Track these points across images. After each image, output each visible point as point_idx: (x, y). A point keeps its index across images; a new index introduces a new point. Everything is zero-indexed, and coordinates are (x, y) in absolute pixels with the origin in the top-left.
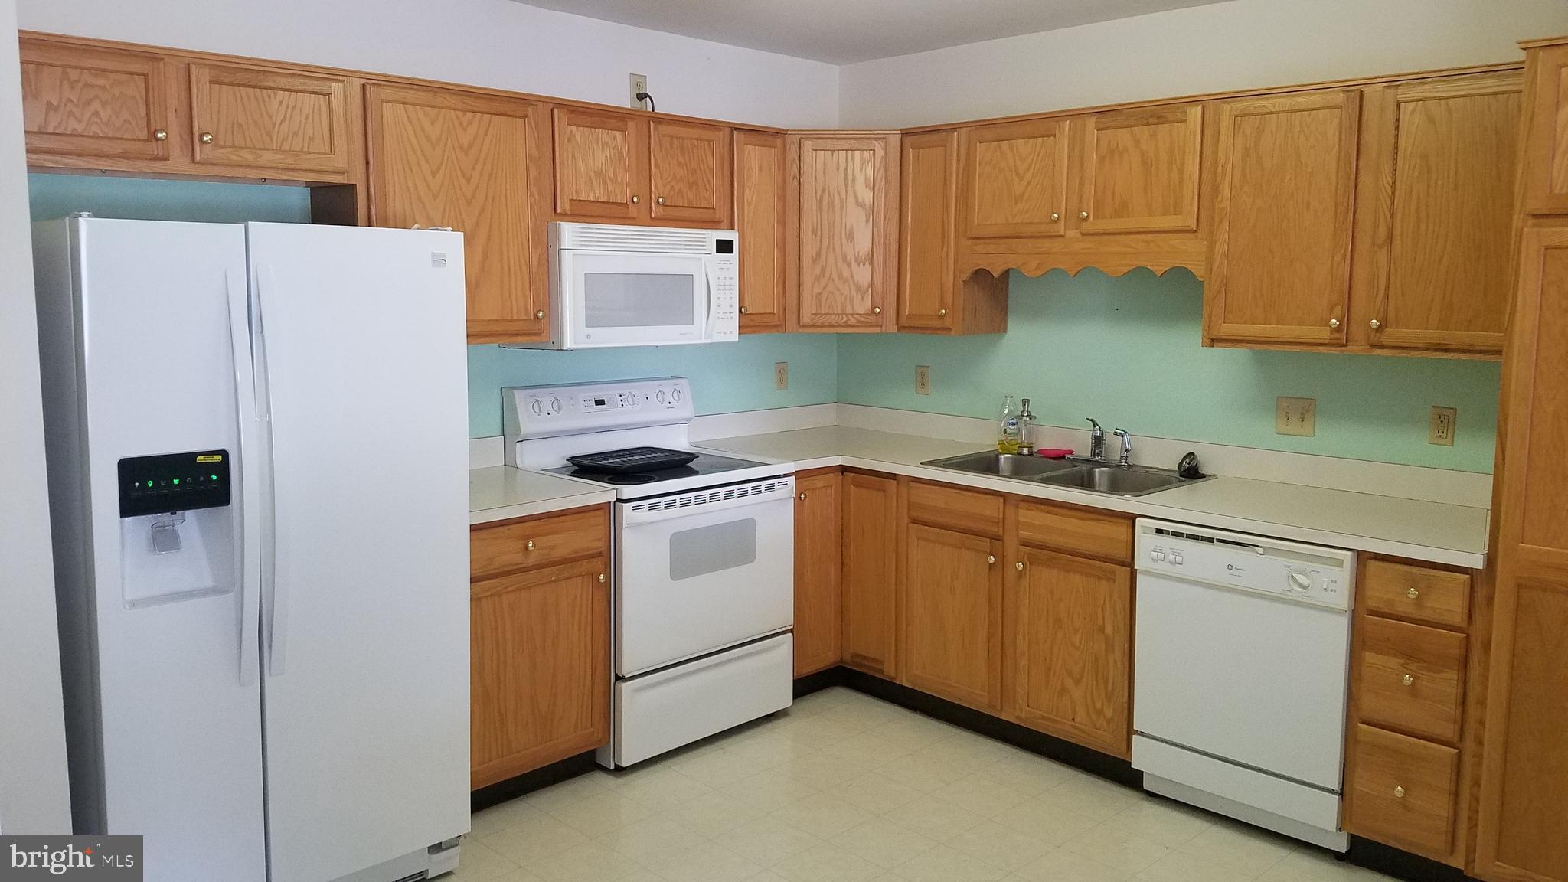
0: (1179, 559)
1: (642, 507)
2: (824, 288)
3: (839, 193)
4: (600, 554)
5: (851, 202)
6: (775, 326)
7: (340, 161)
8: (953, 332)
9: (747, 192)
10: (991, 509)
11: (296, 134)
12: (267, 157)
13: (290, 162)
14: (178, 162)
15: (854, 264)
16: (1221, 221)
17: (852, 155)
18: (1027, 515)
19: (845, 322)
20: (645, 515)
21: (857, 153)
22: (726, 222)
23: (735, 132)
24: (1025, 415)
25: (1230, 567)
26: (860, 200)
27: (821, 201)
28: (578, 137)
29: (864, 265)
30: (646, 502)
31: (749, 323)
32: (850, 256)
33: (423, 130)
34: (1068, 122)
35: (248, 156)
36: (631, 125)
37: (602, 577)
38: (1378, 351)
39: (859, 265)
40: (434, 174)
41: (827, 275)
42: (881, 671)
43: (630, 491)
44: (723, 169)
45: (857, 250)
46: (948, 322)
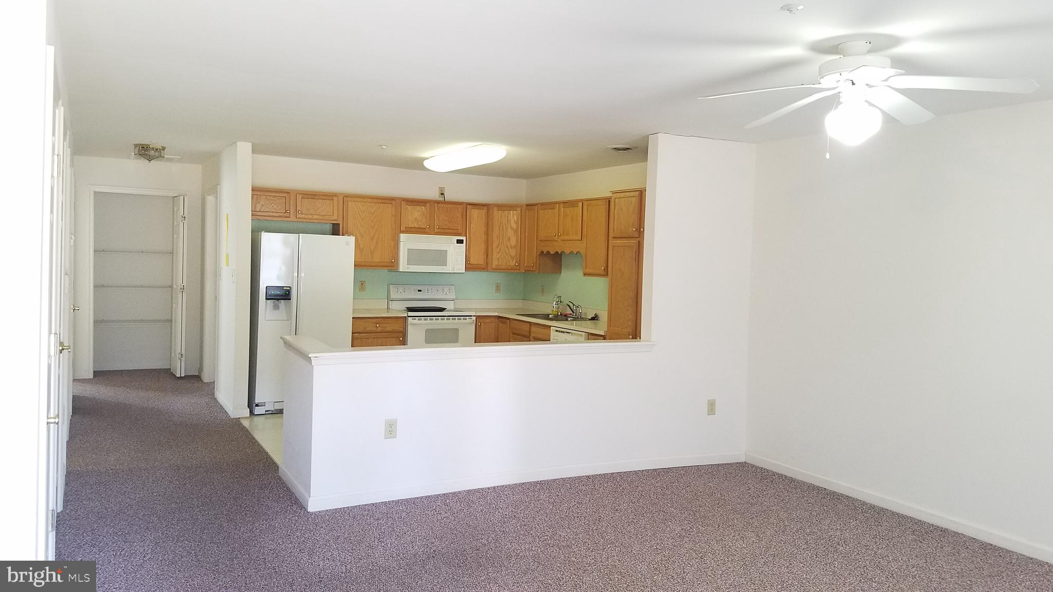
0: (557, 338)
1: (415, 319)
3: (505, 225)
4: (402, 332)
6: (484, 269)
7: (335, 217)
8: (536, 272)
9: (472, 224)
10: (526, 327)
11: (324, 210)
12: (315, 217)
14: (292, 218)
16: (585, 237)
18: (534, 329)
23: (468, 206)
24: (559, 301)
25: (566, 339)
26: (512, 227)
28: (409, 209)
31: (469, 267)
32: (509, 246)
33: (360, 209)
34: (558, 205)
35: (310, 216)
36: (428, 205)
37: (401, 339)
40: (362, 221)
41: (501, 252)
43: (411, 314)
44: (463, 217)
46: (534, 269)
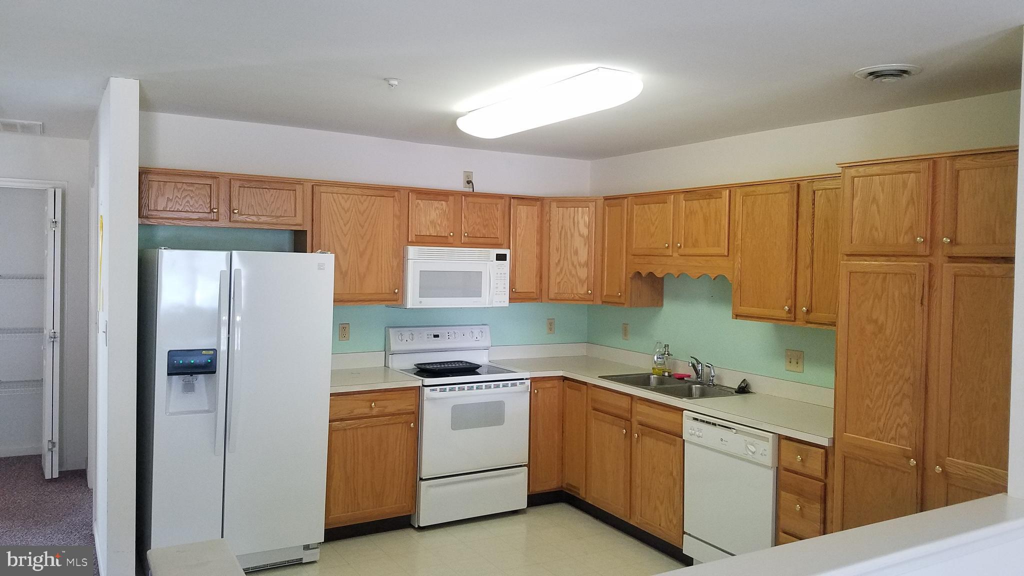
0: (701, 434)
1: (436, 390)
2: (562, 279)
3: (570, 230)
4: (413, 413)
5: (576, 234)
6: (536, 299)
7: (299, 220)
8: (625, 306)
9: (518, 230)
10: (625, 403)
11: (278, 208)
12: (263, 219)
13: (274, 221)
14: (223, 223)
15: (577, 266)
16: (737, 251)
17: (578, 210)
18: (640, 408)
19: (572, 298)
20: (437, 394)
21: (580, 209)
22: (506, 245)
23: (512, 200)
24: (666, 354)
25: (722, 440)
26: (582, 233)
27: (561, 234)
28: (422, 205)
29: (583, 267)
30: (438, 388)
31: (515, 296)
32: (576, 263)
33: (341, 205)
34: (672, 196)
35: (255, 219)
36: (451, 198)
37: (412, 425)
38: (810, 325)
39: (580, 267)
40: (345, 225)
41: (563, 273)
42: (579, 494)
43: (429, 381)
44: (504, 218)
45: (579, 260)
46: (622, 300)
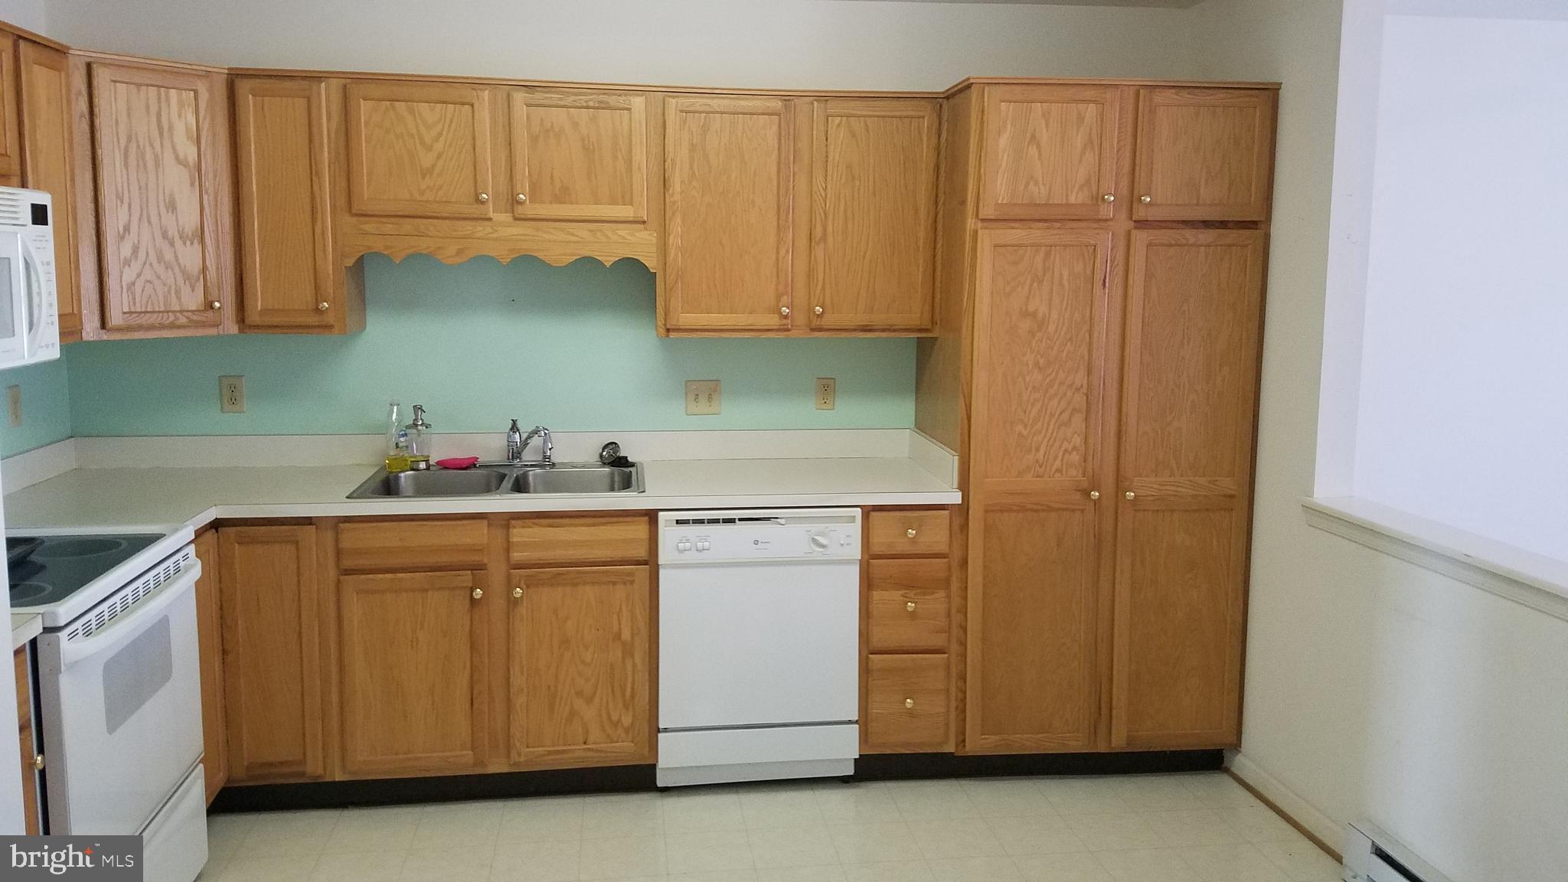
0: (706, 544)
1: (77, 633)
2: (139, 275)
3: (151, 145)
5: (168, 158)
8: (334, 331)
10: (470, 536)
15: (178, 243)
16: (673, 214)
17: (167, 95)
18: (520, 534)
19: (172, 323)
21: (173, 92)
23: (20, 42)
24: (417, 423)
25: (756, 542)
27: (126, 154)
29: (192, 243)
30: (79, 624)
32: (172, 232)
34: (487, 92)
38: (817, 334)
39: (185, 244)
41: (142, 258)
42: (303, 774)
43: (66, 611)
45: (180, 223)
